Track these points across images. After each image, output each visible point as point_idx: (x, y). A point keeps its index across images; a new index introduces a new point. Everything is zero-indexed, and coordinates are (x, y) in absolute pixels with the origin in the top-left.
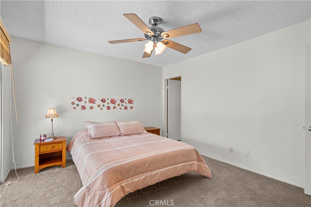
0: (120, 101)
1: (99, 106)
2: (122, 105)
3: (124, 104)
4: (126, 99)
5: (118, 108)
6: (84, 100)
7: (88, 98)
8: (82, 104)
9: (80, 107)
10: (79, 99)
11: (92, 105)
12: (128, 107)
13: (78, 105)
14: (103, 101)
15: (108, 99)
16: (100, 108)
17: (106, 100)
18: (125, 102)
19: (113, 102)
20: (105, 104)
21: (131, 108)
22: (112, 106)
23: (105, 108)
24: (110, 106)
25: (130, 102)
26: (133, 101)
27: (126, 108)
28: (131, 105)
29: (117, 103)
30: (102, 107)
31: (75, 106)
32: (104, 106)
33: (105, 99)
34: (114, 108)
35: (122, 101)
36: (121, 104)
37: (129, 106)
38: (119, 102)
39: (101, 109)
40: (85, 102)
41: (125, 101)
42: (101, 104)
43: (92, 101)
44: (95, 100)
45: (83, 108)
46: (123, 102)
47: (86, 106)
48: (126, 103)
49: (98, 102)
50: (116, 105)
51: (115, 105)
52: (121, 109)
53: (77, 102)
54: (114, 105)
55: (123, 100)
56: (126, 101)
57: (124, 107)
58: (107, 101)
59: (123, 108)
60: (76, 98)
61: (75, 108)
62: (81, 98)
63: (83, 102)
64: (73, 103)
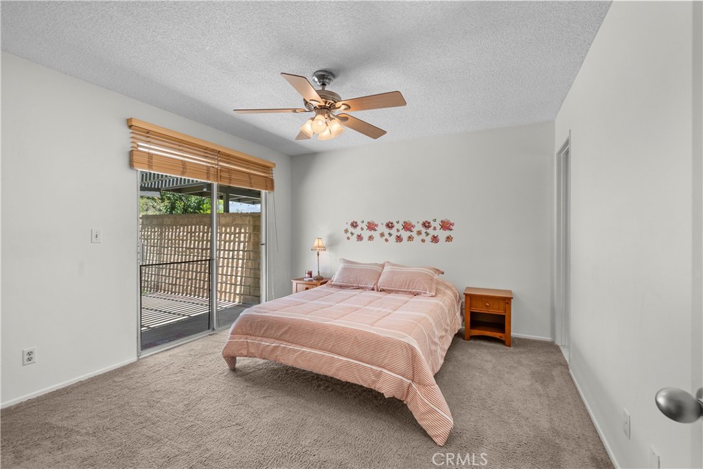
0: (421, 226)
1: (382, 235)
2: (427, 234)
3: (430, 231)
4: (435, 220)
5: (417, 239)
6: (360, 225)
7: (366, 223)
8: (357, 231)
9: (355, 236)
10: (354, 225)
11: (372, 233)
12: (439, 237)
13: (352, 234)
14: (390, 226)
15: (398, 222)
16: (384, 238)
17: (395, 224)
18: (432, 228)
19: (408, 227)
20: (393, 231)
21: (449, 239)
22: (405, 234)
23: (393, 239)
24: (402, 236)
25: (446, 226)
26: (452, 224)
27: (435, 239)
28: (447, 233)
29: (415, 230)
30: (387, 236)
31: (349, 235)
32: (390, 234)
33: (392, 223)
34: (410, 238)
35: (426, 225)
36: (424, 230)
37: (442, 234)
38: (419, 227)
39: (387, 240)
40: (362, 229)
41: (433, 224)
42: (387, 231)
43: (372, 227)
44: (376, 225)
45: (360, 238)
46: (429, 227)
47: (362, 235)
48: (435, 229)
49: (382, 228)
50: (414, 234)
51: (412, 233)
52: (423, 241)
53: (351, 229)
54: (409, 233)
55: (429, 223)
56: (437, 224)
57: (430, 236)
58: (397, 226)
59: (429, 239)
60: (349, 223)
61: (348, 238)
62: (356, 223)
63: (359, 228)
64: (346, 231)
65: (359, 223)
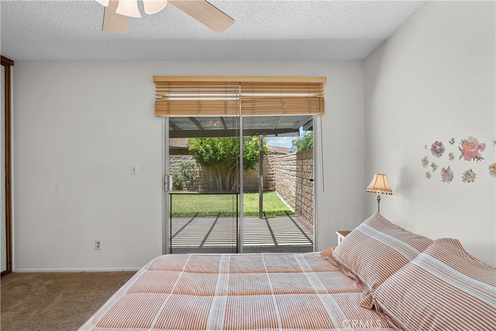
1: (494, 169)
6: (448, 148)
7: (458, 143)
8: (443, 162)
9: (439, 171)
10: (438, 149)
11: (472, 164)
13: (434, 167)
31: (429, 169)
40: (451, 157)
43: (470, 151)
44: (479, 148)
45: (447, 175)
47: (452, 170)
53: (432, 158)
60: (430, 147)
61: (428, 175)
62: (440, 144)
63: (445, 155)
64: (425, 162)
65: (446, 145)
